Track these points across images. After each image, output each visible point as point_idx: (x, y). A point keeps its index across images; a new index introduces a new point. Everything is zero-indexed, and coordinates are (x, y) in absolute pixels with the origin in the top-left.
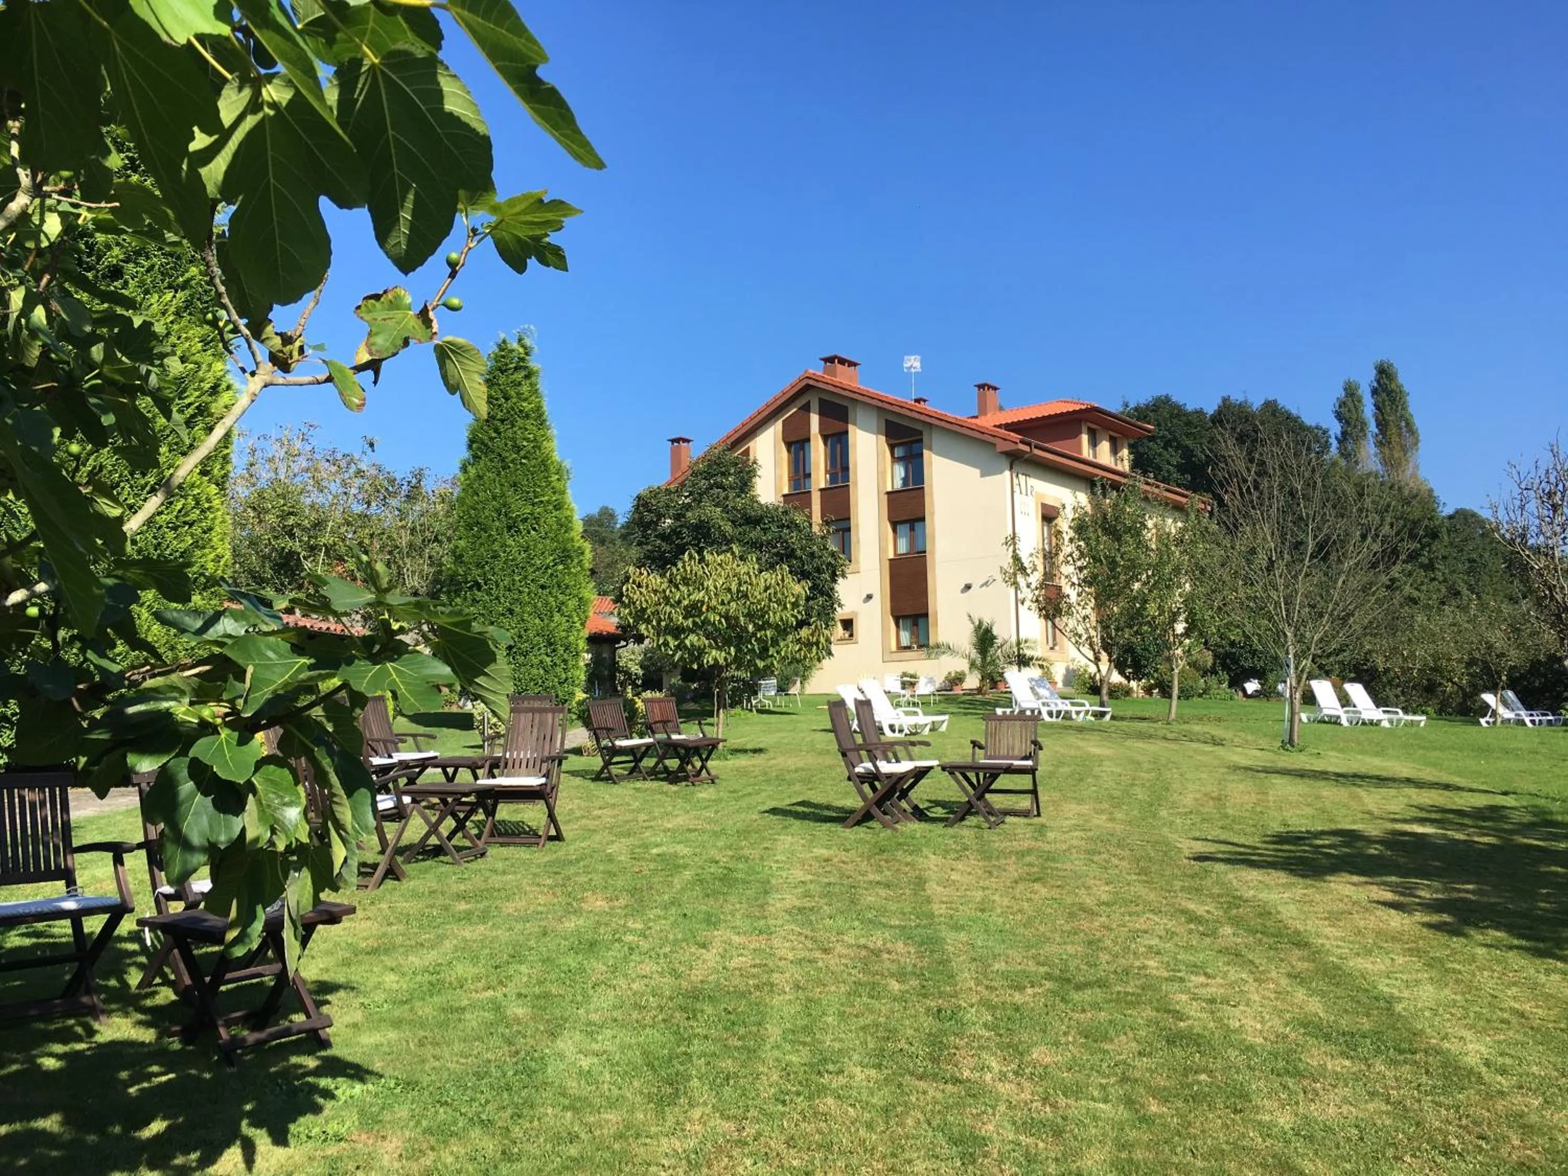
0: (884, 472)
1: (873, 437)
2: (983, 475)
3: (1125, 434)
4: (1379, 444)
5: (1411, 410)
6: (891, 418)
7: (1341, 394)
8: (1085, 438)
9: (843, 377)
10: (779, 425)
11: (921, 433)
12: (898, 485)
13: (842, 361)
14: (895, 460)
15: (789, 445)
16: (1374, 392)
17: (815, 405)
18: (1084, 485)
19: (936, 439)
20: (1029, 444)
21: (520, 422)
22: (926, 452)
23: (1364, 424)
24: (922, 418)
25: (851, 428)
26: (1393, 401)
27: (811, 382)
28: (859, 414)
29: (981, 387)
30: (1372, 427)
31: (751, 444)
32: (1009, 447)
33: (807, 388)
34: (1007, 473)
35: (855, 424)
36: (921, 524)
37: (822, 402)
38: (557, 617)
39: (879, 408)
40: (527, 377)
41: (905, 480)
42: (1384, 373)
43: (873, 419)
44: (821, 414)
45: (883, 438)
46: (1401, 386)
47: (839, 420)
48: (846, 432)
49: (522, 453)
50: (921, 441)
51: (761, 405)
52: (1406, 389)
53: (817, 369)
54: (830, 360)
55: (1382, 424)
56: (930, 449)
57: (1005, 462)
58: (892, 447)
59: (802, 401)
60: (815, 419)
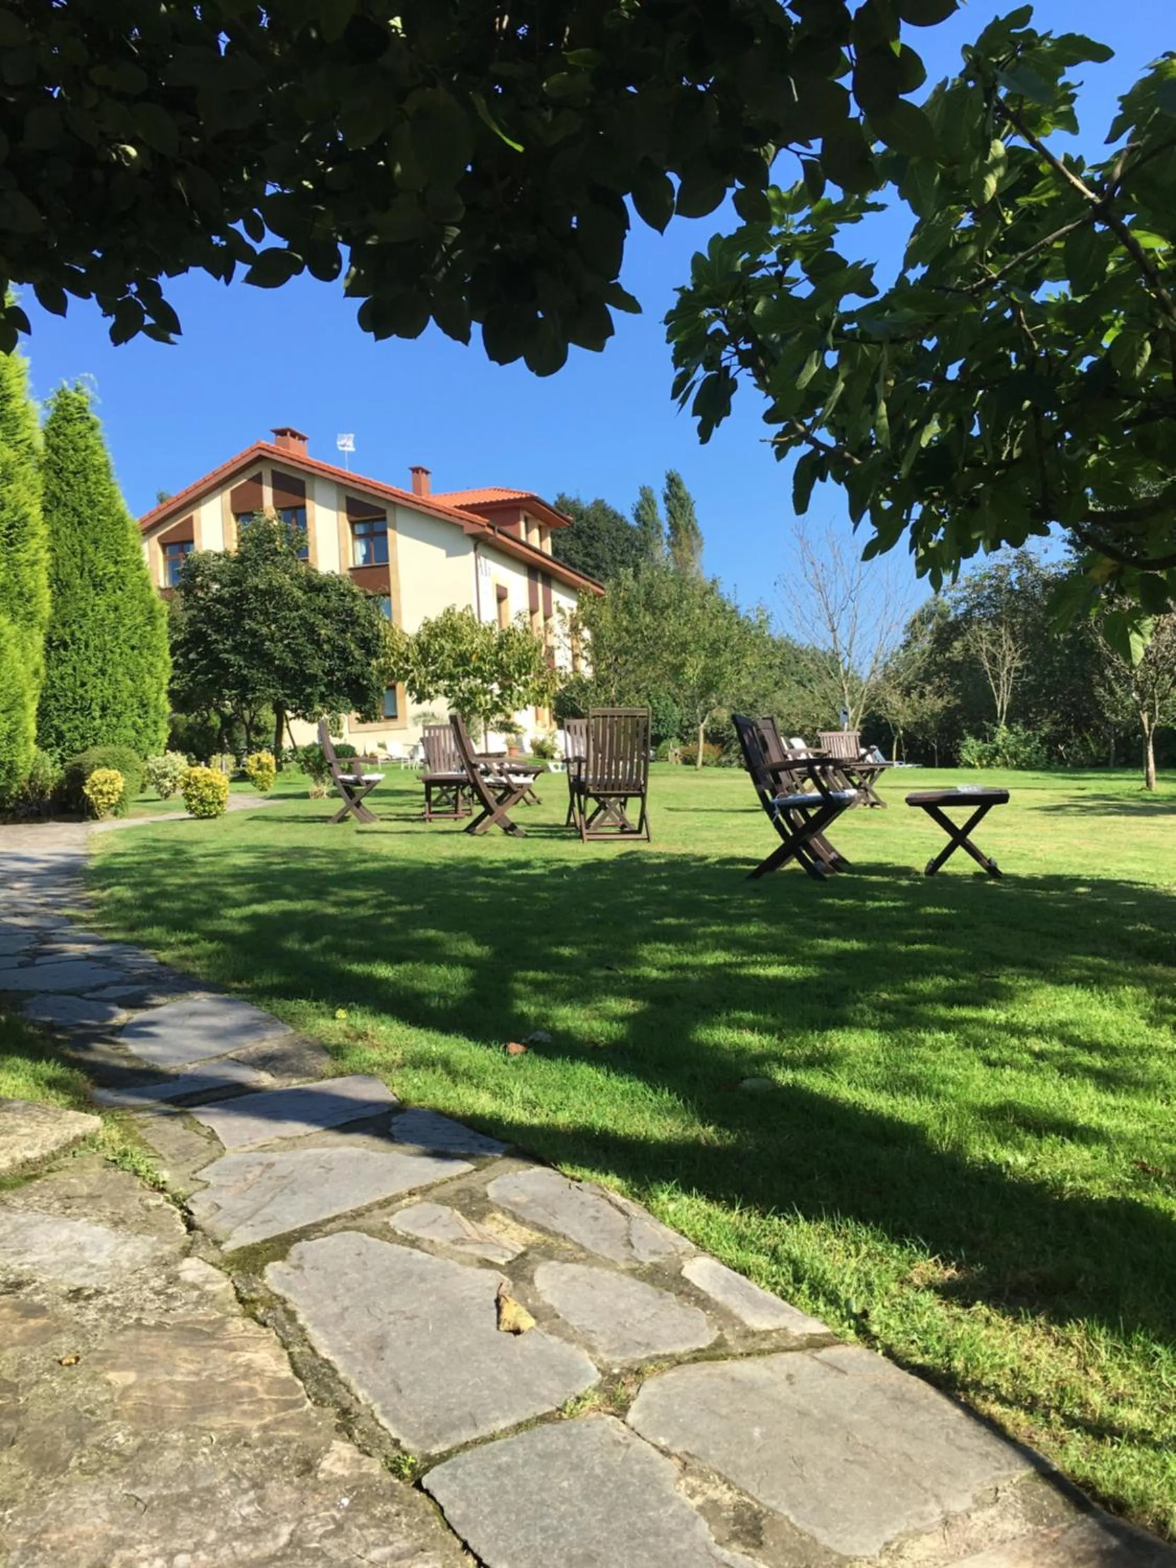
0: (346, 549)
1: (333, 514)
2: (449, 555)
3: (549, 524)
4: (672, 545)
5: (696, 515)
6: (352, 495)
7: (638, 498)
8: (522, 524)
9: (295, 449)
10: (227, 494)
11: (384, 512)
12: (360, 561)
13: (294, 435)
14: (356, 536)
15: (238, 516)
16: (667, 498)
17: (267, 477)
18: (523, 569)
19: (400, 518)
20: (493, 528)
21: (93, 477)
22: (390, 532)
23: (659, 526)
24: (388, 497)
25: (309, 503)
26: (682, 506)
27: (265, 454)
28: (317, 489)
29: (416, 470)
30: (666, 529)
31: (195, 513)
32: (477, 530)
33: (260, 459)
34: (472, 555)
35: (313, 499)
36: (386, 600)
37: (274, 473)
38: (148, 679)
39: (339, 484)
40: (92, 428)
41: (367, 558)
42: (673, 481)
43: (332, 495)
44: (275, 486)
45: (344, 515)
46: (688, 495)
47: (295, 493)
48: (303, 507)
49: (99, 509)
50: (384, 519)
51: (207, 474)
52: (693, 497)
53: (270, 441)
54: (282, 433)
55: (674, 528)
56: (394, 528)
57: (470, 544)
58: (353, 524)
59: (253, 472)
60: (268, 493)
